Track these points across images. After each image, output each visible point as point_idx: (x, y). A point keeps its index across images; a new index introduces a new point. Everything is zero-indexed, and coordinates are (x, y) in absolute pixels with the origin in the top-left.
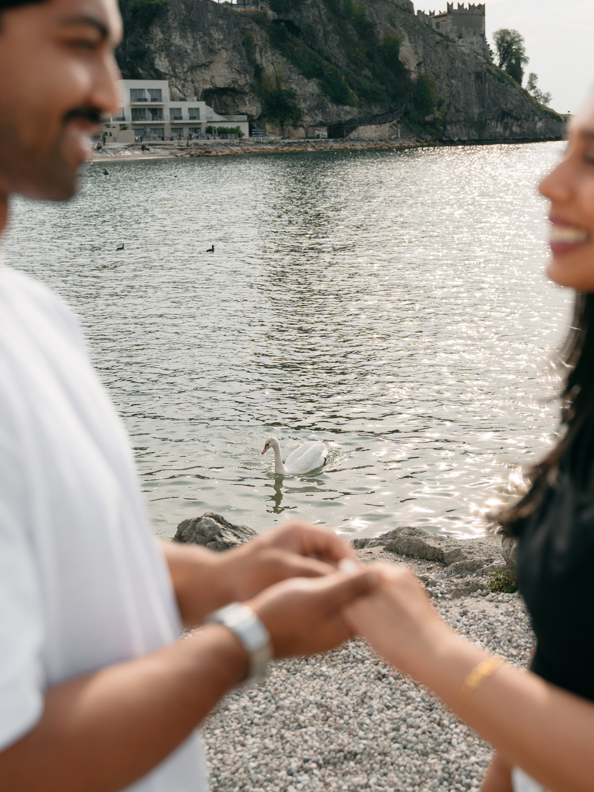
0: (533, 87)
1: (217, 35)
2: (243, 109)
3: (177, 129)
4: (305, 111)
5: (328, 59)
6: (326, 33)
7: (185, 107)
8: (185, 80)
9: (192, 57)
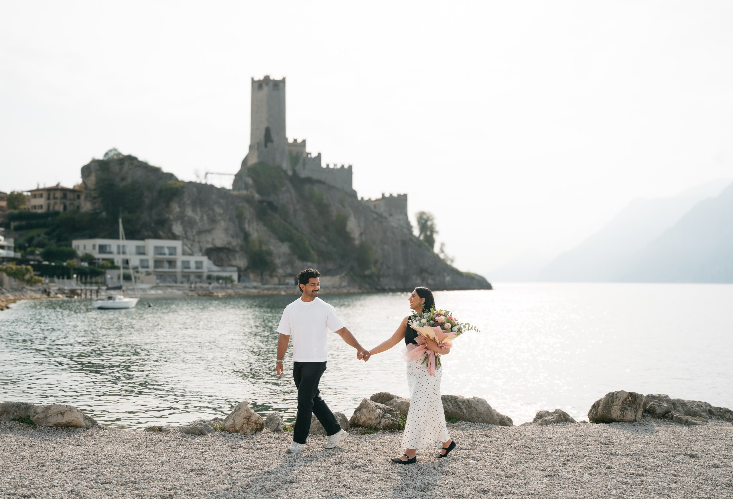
0: (442, 251)
1: (219, 210)
2: (234, 263)
3: (186, 276)
4: (279, 265)
5: (296, 229)
6: (295, 211)
7: (193, 260)
8: (194, 241)
9: (200, 224)
